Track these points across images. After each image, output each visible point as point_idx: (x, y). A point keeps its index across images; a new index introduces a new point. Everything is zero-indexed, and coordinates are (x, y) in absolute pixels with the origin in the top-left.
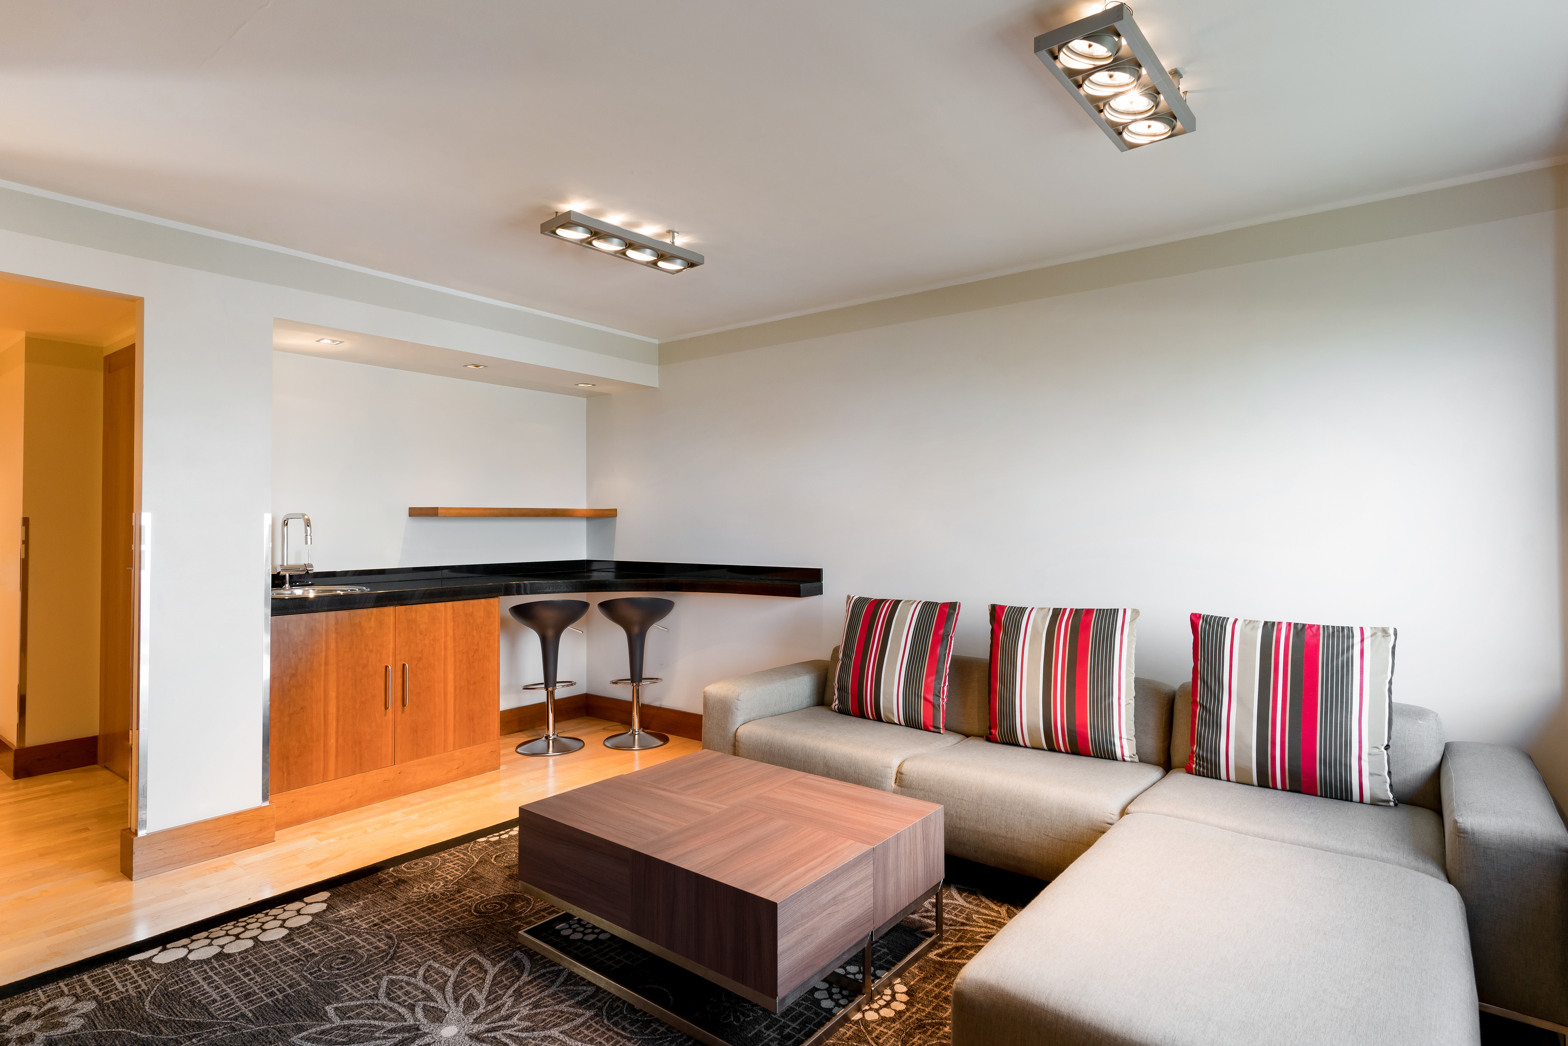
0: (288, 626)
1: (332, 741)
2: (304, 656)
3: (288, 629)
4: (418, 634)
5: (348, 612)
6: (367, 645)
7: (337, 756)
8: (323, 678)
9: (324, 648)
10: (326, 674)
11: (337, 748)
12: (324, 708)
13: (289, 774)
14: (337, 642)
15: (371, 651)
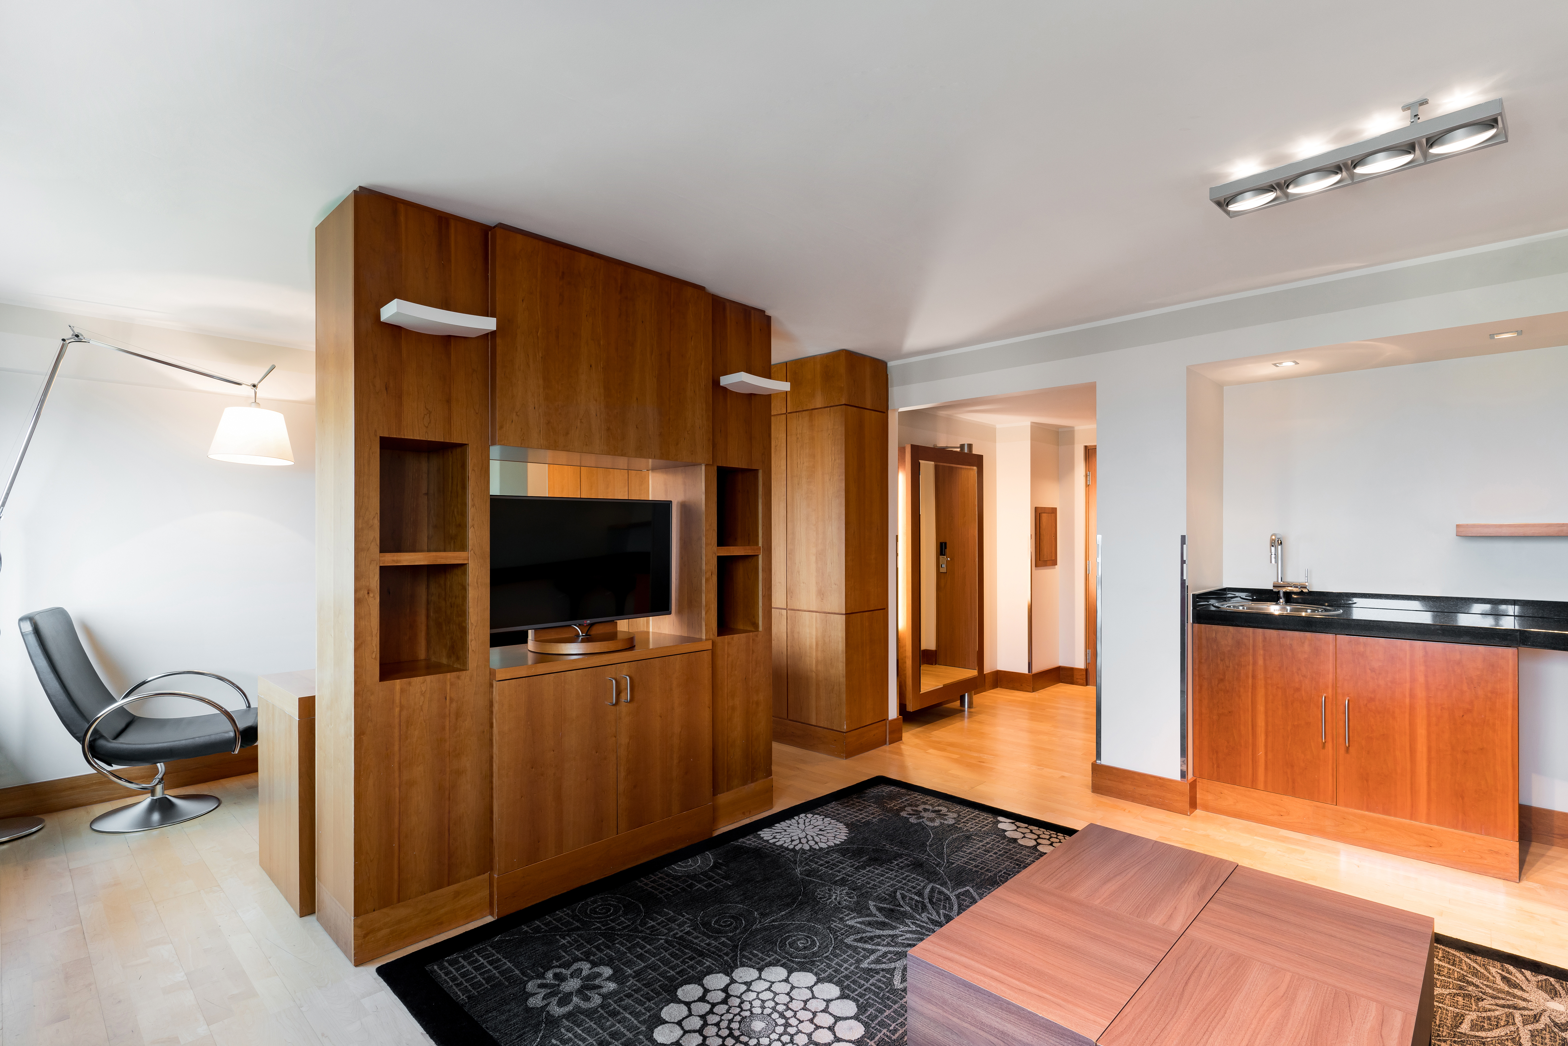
0: (1216, 635)
1: (1261, 753)
2: (1231, 664)
3: (1216, 637)
4: (1369, 671)
5: (1278, 632)
6: (1299, 669)
7: (1266, 768)
8: (1250, 690)
9: (1251, 662)
10: (1254, 687)
11: (1266, 762)
12: (1252, 719)
13: (1218, 767)
14: (1265, 660)
15: (1304, 676)
